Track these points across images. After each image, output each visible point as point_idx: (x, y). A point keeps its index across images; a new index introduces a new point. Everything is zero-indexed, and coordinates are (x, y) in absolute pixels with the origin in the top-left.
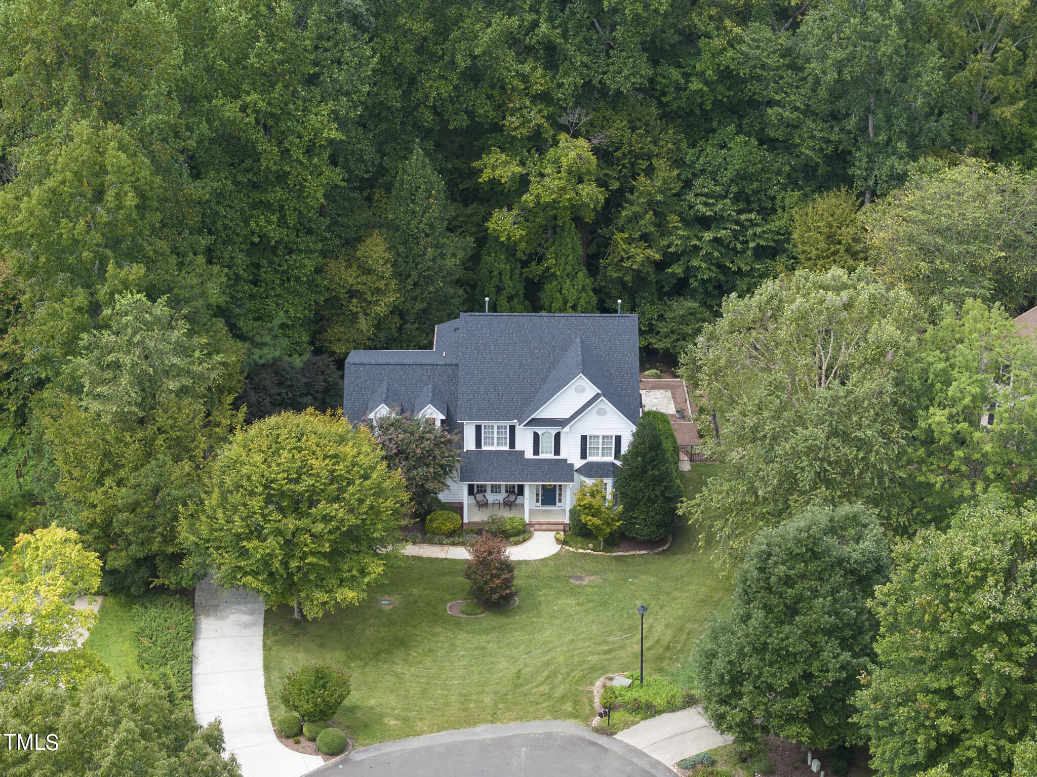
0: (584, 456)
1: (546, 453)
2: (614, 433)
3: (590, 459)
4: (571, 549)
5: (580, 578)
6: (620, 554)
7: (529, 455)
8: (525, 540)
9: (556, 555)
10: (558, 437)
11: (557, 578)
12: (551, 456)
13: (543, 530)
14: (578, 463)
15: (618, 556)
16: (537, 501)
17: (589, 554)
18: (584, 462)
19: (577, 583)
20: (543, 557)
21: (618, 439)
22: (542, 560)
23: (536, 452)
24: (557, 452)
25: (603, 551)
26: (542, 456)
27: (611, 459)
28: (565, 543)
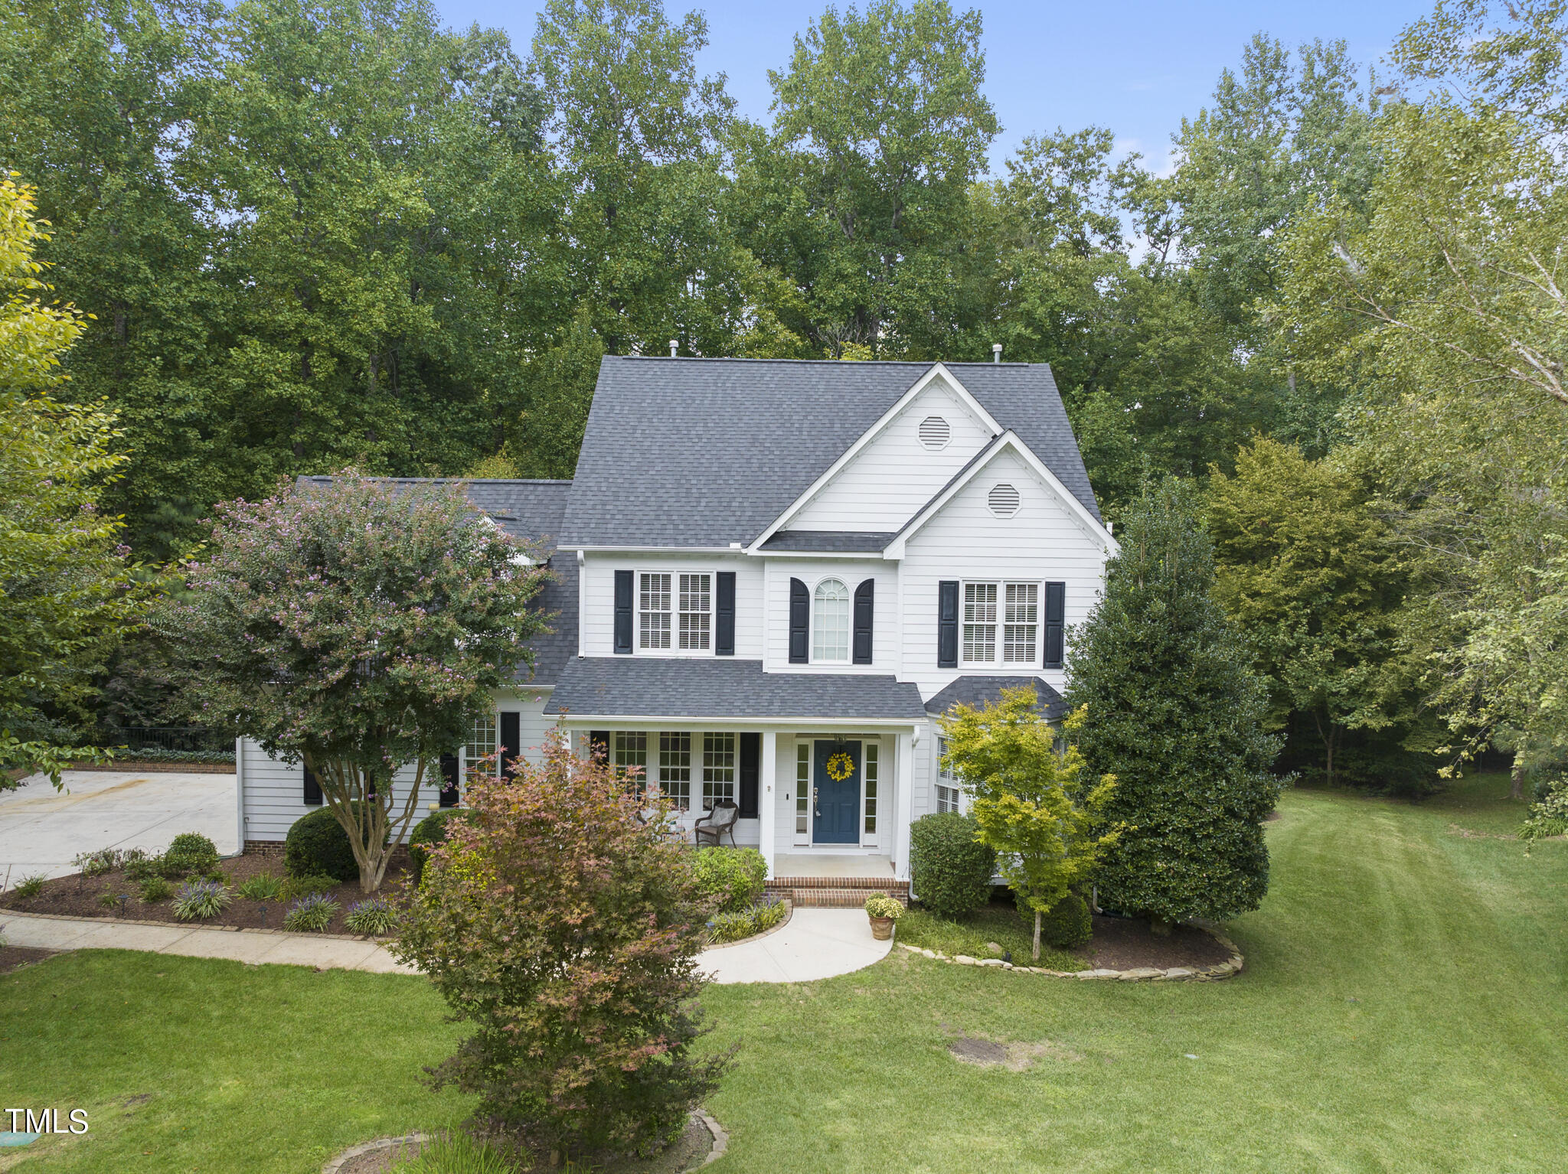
0: (947, 657)
1: (831, 653)
2: (1042, 574)
3: (967, 667)
4: (929, 953)
5: (992, 1050)
6: (1103, 973)
7: (777, 661)
8: (759, 927)
9: (879, 971)
10: (865, 594)
11: (898, 1047)
12: (843, 665)
13: (824, 903)
14: (933, 681)
15: (1098, 981)
16: (801, 830)
17: (994, 971)
18: (950, 676)
19: (987, 1065)
20: (829, 973)
21: (1056, 592)
22: (826, 984)
23: (799, 652)
24: (863, 652)
25: (1041, 962)
26: (817, 665)
27: (1034, 667)
28: (904, 935)
